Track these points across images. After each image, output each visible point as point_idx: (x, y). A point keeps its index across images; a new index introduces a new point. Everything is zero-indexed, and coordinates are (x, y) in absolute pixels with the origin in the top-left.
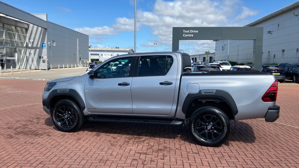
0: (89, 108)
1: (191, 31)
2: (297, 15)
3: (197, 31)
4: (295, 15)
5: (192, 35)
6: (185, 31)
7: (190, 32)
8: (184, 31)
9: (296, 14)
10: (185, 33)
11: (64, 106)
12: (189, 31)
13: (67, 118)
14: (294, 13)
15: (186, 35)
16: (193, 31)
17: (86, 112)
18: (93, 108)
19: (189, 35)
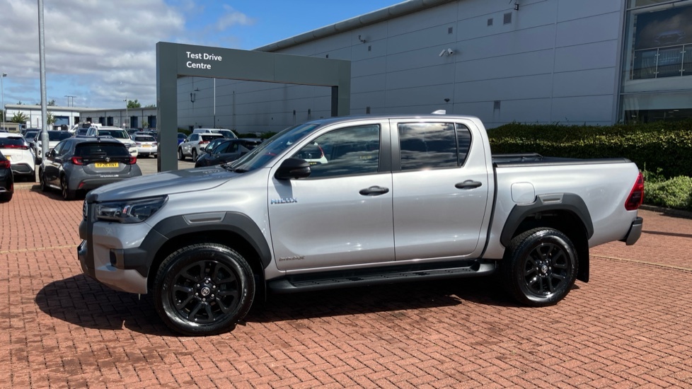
0: (280, 260)
1: (206, 56)
2: (365, 41)
3: (220, 58)
4: (362, 41)
5: (209, 67)
6: (190, 55)
7: (202, 57)
8: (189, 53)
9: (362, 38)
10: (190, 59)
11: (202, 263)
12: (200, 55)
13: (208, 297)
14: (360, 36)
15: (193, 65)
16: (209, 57)
17: (271, 270)
18: (293, 259)
19: (202, 64)
